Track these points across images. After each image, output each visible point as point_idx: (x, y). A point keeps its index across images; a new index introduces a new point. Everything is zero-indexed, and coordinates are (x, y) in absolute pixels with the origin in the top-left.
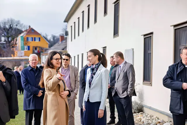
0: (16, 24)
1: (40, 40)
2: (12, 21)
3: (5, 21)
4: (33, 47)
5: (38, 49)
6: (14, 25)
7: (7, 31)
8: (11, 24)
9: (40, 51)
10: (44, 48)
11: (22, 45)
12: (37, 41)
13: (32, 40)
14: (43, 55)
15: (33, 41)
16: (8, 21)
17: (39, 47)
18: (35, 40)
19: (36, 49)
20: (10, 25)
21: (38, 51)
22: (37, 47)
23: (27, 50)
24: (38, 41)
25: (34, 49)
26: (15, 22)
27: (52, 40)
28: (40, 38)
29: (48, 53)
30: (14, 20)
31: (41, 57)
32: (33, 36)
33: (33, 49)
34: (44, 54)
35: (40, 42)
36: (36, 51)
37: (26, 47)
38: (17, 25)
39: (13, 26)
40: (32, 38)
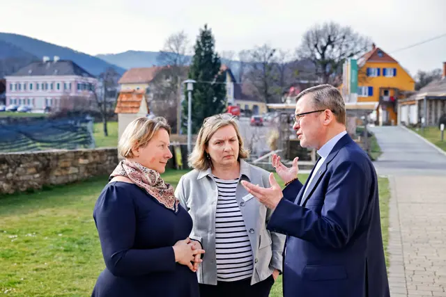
0: (342, 35)
1: (395, 74)
2: (333, 28)
3: (318, 29)
4: (381, 89)
5: (390, 93)
6: (338, 37)
7: (321, 52)
8: (330, 34)
9: (395, 98)
10: (403, 91)
11: (353, 81)
12: (390, 75)
13: (379, 74)
14: (404, 105)
15: (381, 77)
16: (326, 28)
17: (394, 89)
18: (384, 74)
19: (386, 93)
20: (329, 37)
21: (392, 98)
22: (389, 88)
23: (367, 96)
24: (392, 76)
25: (383, 94)
26: (339, 30)
27: (418, 80)
28: (395, 71)
29: (415, 100)
30: (338, 25)
31: (399, 109)
32: (382, 66)
33: (380, 93)
34: (405, 103)
35: (395, 78)
36: (386, 98)
37: (365, 89)
38: (344, 37)
39: (335, 38)
40: (379, 70)
